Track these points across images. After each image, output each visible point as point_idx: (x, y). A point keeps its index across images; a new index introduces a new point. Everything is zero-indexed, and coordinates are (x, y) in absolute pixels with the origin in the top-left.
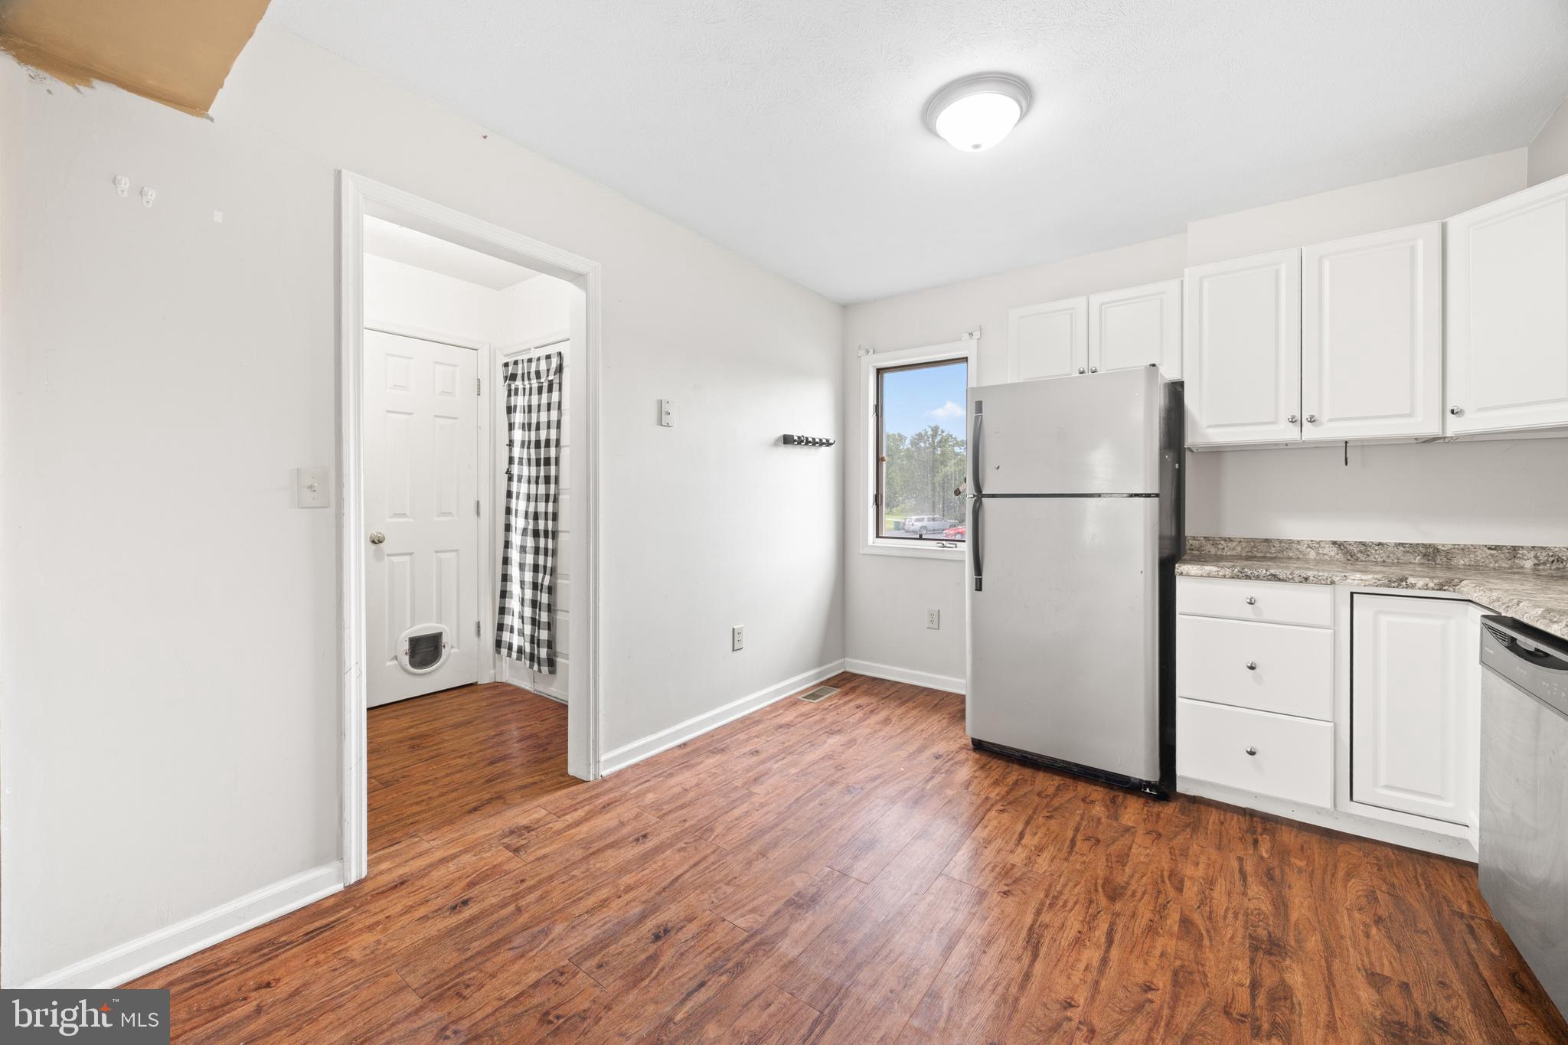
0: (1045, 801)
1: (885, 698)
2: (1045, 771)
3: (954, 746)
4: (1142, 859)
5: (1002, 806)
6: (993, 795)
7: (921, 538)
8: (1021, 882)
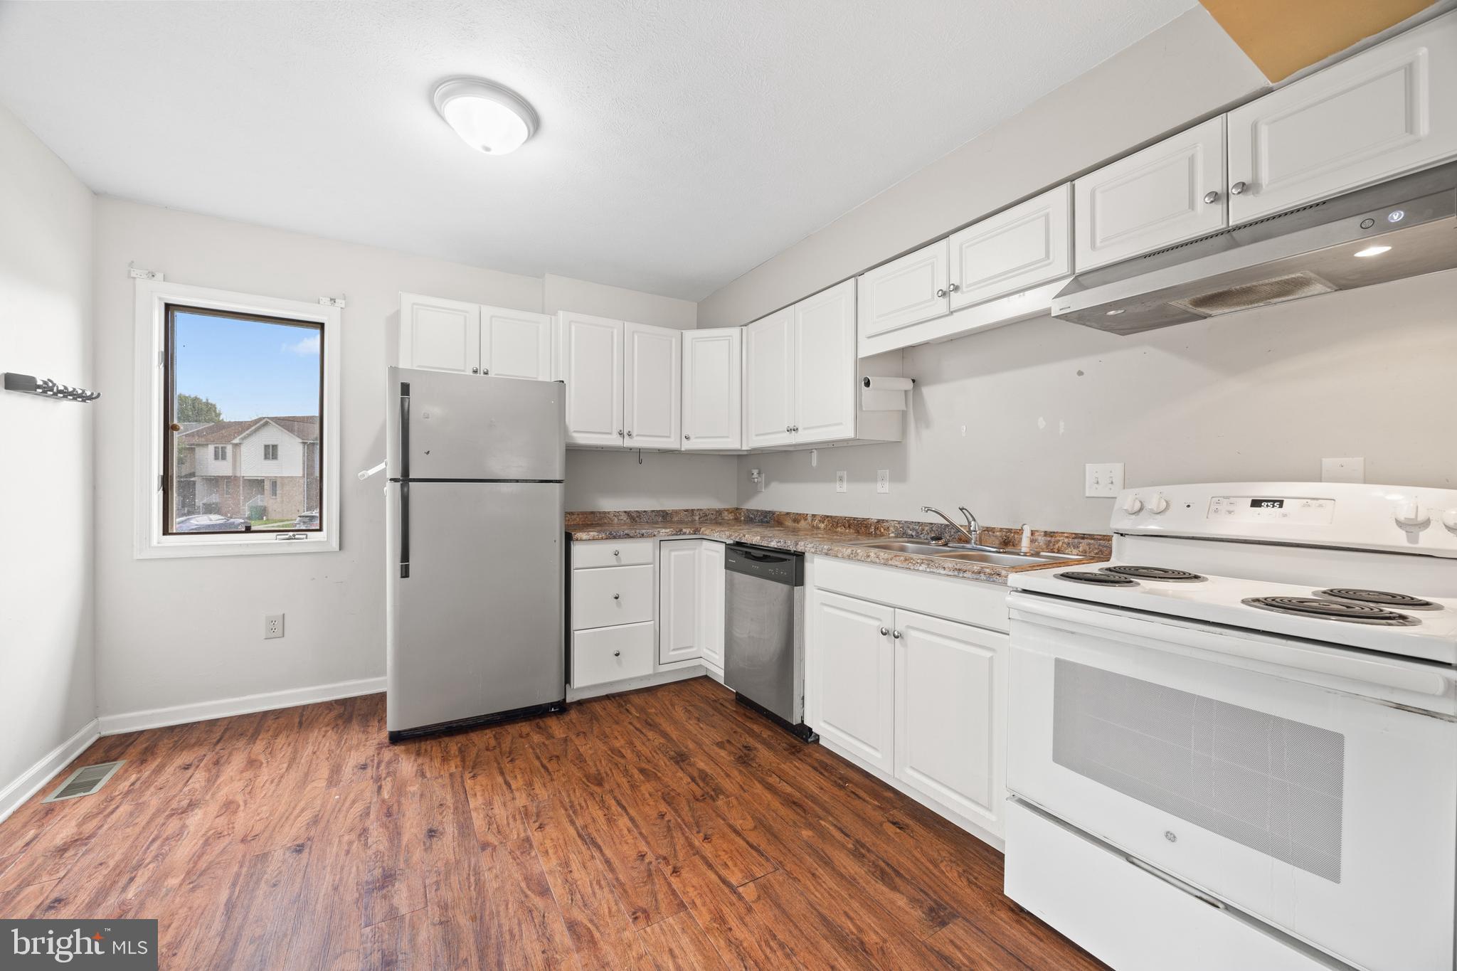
0: (497, 750)
1: (219, 741)
2: (472, 731)
3: (370, 750)
4: (591, 752)
5: (470, 773)
6: (453, 769)
7: (248, 530)
8: (542, 813)
